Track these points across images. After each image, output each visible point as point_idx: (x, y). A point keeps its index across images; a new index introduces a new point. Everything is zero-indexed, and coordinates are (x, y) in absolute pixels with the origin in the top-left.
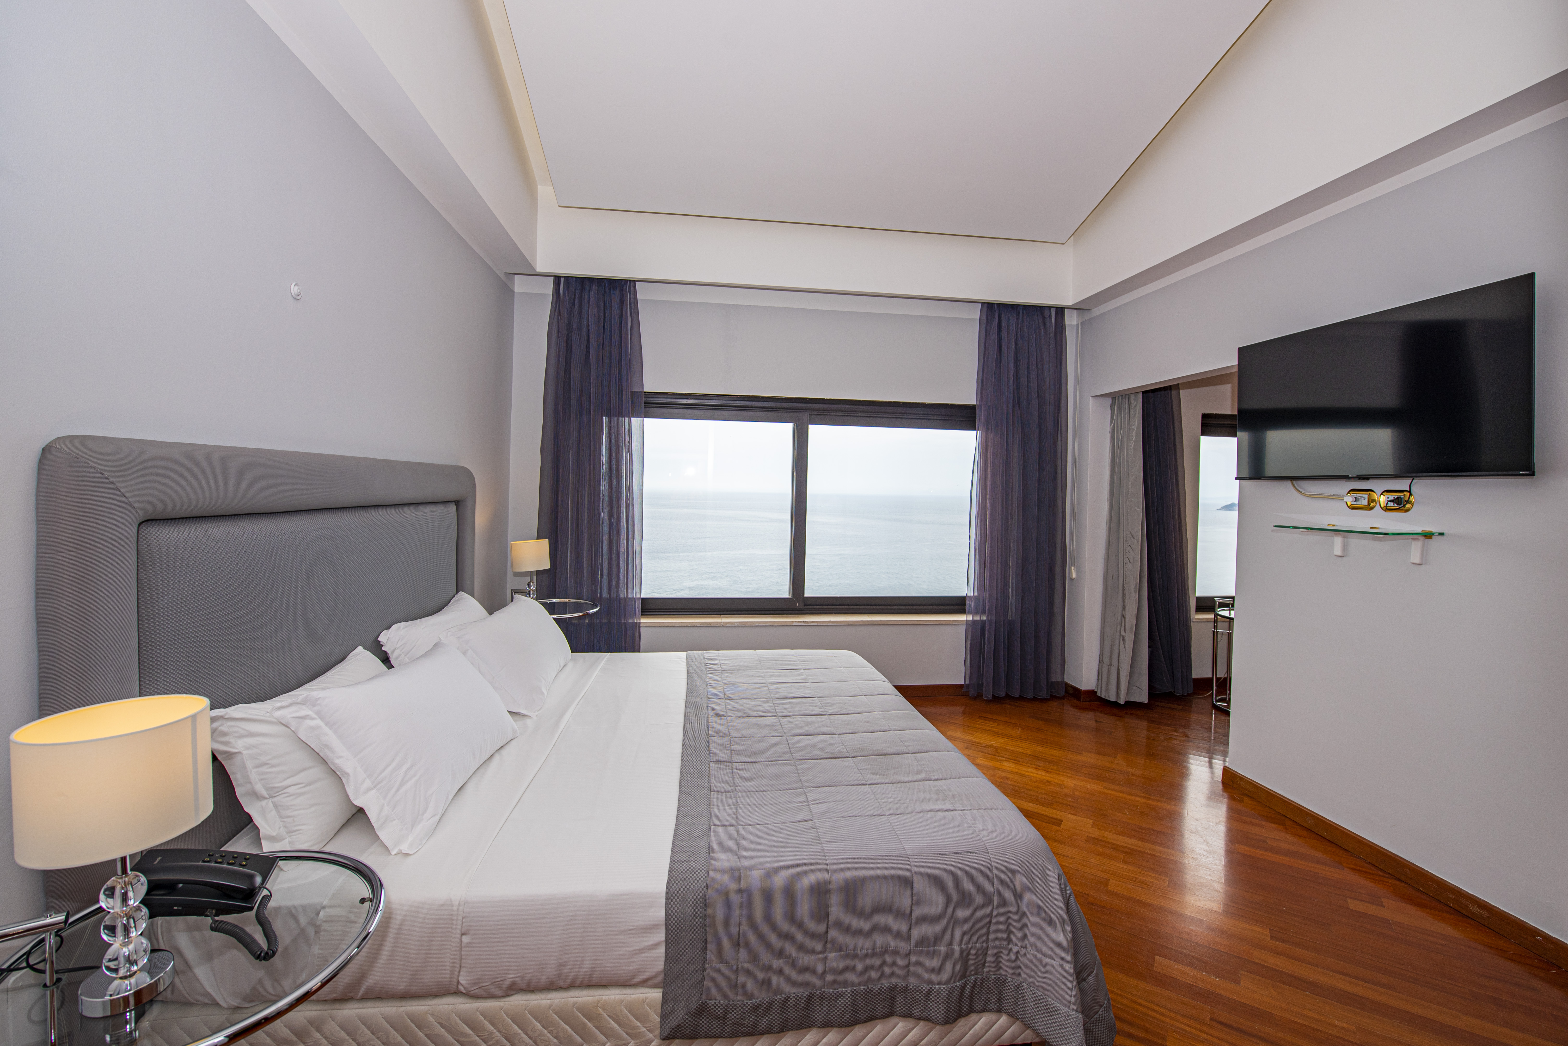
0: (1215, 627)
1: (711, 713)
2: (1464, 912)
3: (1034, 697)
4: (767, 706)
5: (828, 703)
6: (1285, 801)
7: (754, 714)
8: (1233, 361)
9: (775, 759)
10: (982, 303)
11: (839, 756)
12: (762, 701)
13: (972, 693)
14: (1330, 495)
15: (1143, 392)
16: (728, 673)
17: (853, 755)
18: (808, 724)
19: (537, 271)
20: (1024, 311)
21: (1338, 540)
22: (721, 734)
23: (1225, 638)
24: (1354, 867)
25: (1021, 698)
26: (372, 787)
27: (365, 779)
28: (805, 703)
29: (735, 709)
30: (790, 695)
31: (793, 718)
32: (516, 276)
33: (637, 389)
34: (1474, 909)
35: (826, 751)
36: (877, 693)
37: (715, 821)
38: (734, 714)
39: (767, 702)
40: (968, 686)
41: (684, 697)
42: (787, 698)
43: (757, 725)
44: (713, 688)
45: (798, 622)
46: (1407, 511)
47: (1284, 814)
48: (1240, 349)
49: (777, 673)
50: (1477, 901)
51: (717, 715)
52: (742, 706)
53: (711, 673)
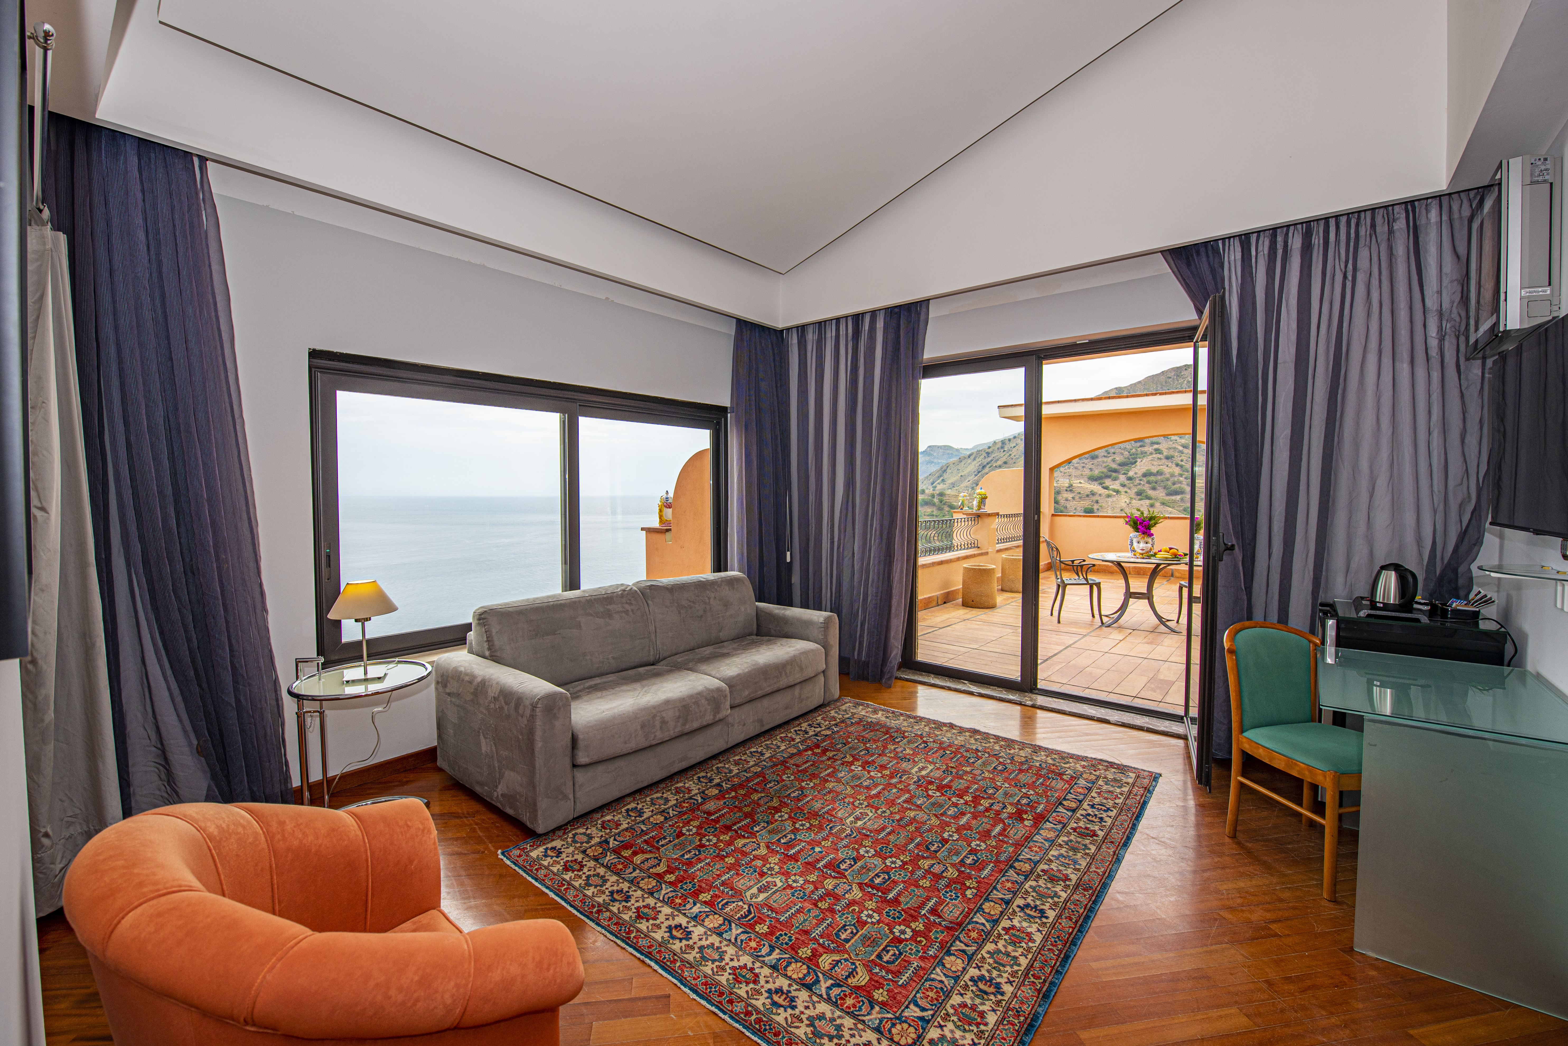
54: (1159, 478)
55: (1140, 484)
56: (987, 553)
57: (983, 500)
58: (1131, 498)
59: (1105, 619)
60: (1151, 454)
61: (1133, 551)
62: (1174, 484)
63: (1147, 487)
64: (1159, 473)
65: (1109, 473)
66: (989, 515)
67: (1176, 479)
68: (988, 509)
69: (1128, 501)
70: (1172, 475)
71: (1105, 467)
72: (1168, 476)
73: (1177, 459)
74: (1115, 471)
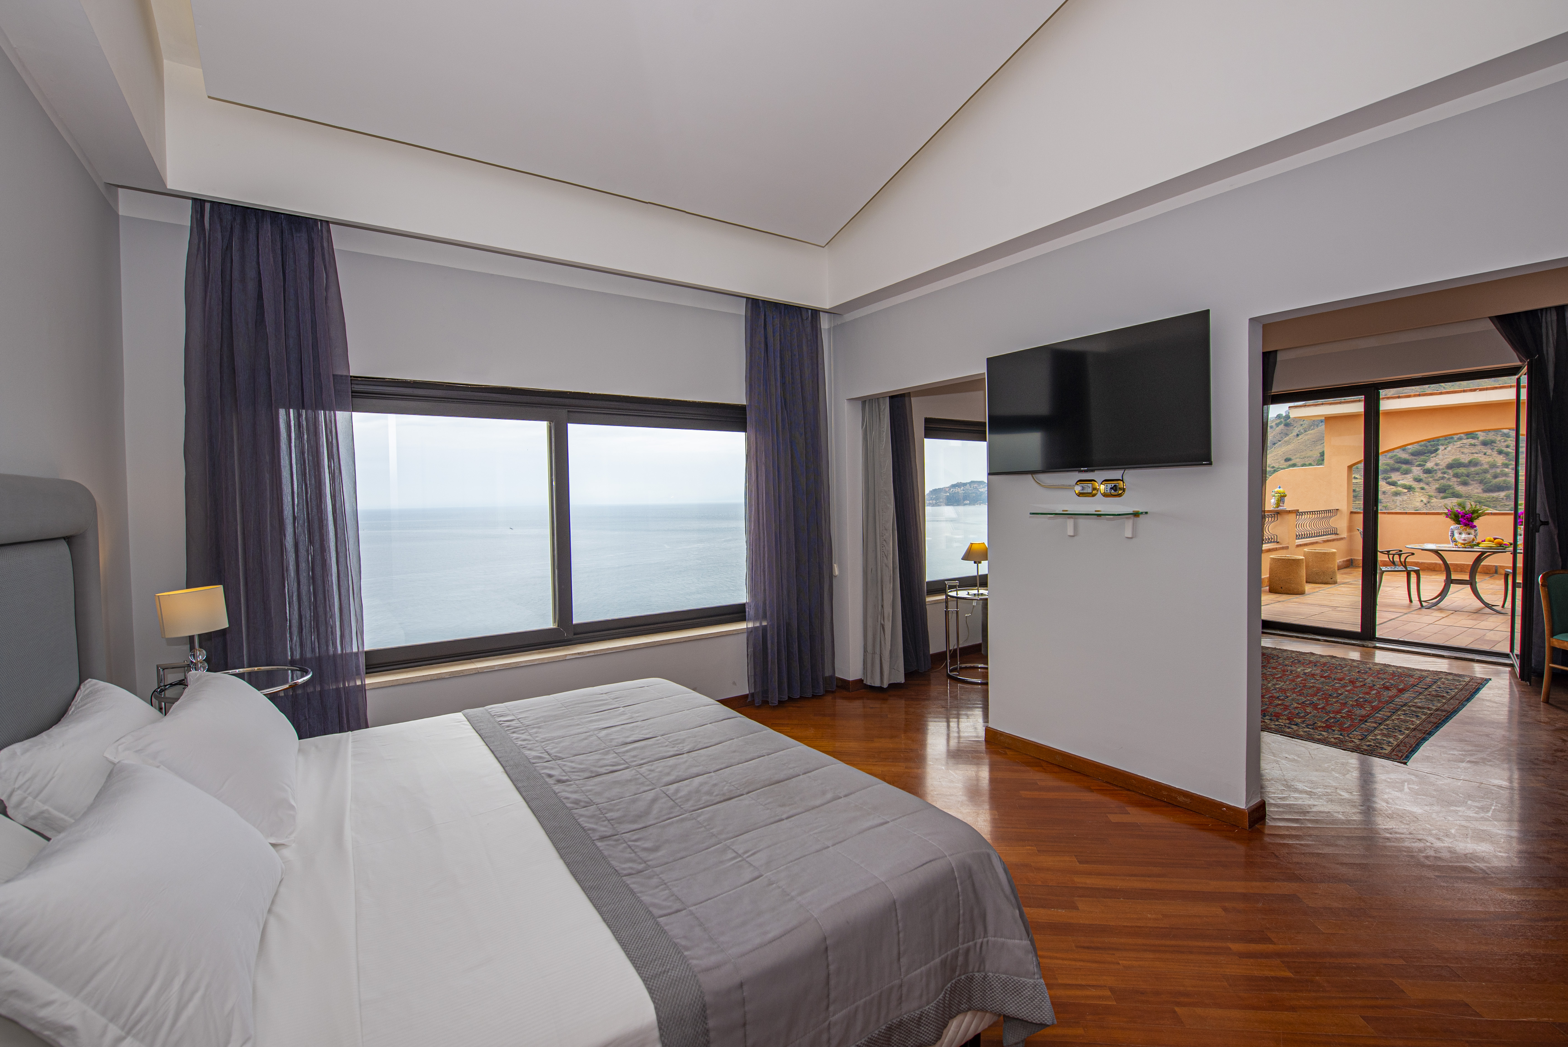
0: (947, 607)
1: (551, 781)
2: (1175, 804)
3: (813, 695)
4: (610, 758)
5: (677, 740)
6: (1038, 746)
7: (603, 770)
8: (982, 369)
9: (665, 817)
10: (747, 298)
11: (732, 796)
12: (600, 754)
13: (758, 701)
14: (1064, 485)
15: (891, 397)
16: (534, 728)
17: (746, 790)
18: (674, 767)
19: (168, 187)
20: (786, 311)
21: (1070, 523)
22: (583, 804)
23: (955, 615)
24: (1099, 788)
25: (802, 698)
26: (123, 1034)
27: (106, 1027)
28: (652, 745)
29: (574, 771)
30: (629, 740)
31: (652, 765)
32: (120, 190)
33: (340, 372)
34: (1181, 799)
35: (715, 794)
36: (721, 718)
37: (656, 912)
38: (578, 776)
39: (607, 753)
40: (753, 695)
41: (501, 769)
42: (627, 743)
43: (616, 783)
44: (530, 749)
45: (572, 654)
46: (1120, 495)
47: (1038, 757)
48: (988, 359)
49: (595, 717)
50: (1182, 792)
51: (559, 781)
52: (581, 764)
53: (514, 732)
54: (1473, 469)
55: (1443, 478)
56: (1287, 548)
57: (1282, 498)
58: (1430, 497)
59: (1424, 604)
60: (1460, 439)
61: (1455, 541)
62: (1495, 477)
63: (1453, 482)
64: (1473, 463)
65: (1397, 465)
66: (1290, 512)
67: (1498, 471)
68: (1287, 506)
69: (1425, 500)
70: (1493, 466)
71: (1391, 458)
72: (1486, 466)
73: (1502, 446)
74: (1406, 462)
